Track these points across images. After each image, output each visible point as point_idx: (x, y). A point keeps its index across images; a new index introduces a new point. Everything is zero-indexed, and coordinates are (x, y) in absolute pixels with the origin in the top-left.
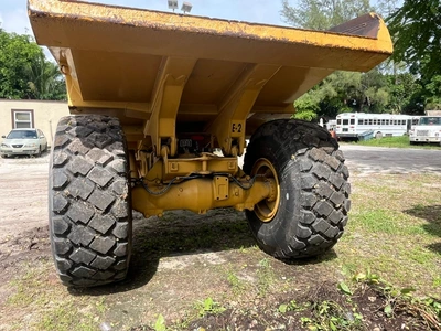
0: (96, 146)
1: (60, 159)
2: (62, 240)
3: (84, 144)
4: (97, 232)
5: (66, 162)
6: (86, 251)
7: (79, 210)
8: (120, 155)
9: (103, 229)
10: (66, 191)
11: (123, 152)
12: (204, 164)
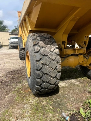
0: (48, 44)
1: (37, 49)
2: (39, 80)
3: (44, 43)
4: (52, 77)
5: (39, 50)
6: (47, 84)
7: (46, 69)
8: (57, 48)
9: (54, 76)
10: (41, 62)
11: (58, 47)
12: (77, 51)
